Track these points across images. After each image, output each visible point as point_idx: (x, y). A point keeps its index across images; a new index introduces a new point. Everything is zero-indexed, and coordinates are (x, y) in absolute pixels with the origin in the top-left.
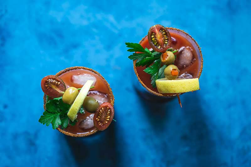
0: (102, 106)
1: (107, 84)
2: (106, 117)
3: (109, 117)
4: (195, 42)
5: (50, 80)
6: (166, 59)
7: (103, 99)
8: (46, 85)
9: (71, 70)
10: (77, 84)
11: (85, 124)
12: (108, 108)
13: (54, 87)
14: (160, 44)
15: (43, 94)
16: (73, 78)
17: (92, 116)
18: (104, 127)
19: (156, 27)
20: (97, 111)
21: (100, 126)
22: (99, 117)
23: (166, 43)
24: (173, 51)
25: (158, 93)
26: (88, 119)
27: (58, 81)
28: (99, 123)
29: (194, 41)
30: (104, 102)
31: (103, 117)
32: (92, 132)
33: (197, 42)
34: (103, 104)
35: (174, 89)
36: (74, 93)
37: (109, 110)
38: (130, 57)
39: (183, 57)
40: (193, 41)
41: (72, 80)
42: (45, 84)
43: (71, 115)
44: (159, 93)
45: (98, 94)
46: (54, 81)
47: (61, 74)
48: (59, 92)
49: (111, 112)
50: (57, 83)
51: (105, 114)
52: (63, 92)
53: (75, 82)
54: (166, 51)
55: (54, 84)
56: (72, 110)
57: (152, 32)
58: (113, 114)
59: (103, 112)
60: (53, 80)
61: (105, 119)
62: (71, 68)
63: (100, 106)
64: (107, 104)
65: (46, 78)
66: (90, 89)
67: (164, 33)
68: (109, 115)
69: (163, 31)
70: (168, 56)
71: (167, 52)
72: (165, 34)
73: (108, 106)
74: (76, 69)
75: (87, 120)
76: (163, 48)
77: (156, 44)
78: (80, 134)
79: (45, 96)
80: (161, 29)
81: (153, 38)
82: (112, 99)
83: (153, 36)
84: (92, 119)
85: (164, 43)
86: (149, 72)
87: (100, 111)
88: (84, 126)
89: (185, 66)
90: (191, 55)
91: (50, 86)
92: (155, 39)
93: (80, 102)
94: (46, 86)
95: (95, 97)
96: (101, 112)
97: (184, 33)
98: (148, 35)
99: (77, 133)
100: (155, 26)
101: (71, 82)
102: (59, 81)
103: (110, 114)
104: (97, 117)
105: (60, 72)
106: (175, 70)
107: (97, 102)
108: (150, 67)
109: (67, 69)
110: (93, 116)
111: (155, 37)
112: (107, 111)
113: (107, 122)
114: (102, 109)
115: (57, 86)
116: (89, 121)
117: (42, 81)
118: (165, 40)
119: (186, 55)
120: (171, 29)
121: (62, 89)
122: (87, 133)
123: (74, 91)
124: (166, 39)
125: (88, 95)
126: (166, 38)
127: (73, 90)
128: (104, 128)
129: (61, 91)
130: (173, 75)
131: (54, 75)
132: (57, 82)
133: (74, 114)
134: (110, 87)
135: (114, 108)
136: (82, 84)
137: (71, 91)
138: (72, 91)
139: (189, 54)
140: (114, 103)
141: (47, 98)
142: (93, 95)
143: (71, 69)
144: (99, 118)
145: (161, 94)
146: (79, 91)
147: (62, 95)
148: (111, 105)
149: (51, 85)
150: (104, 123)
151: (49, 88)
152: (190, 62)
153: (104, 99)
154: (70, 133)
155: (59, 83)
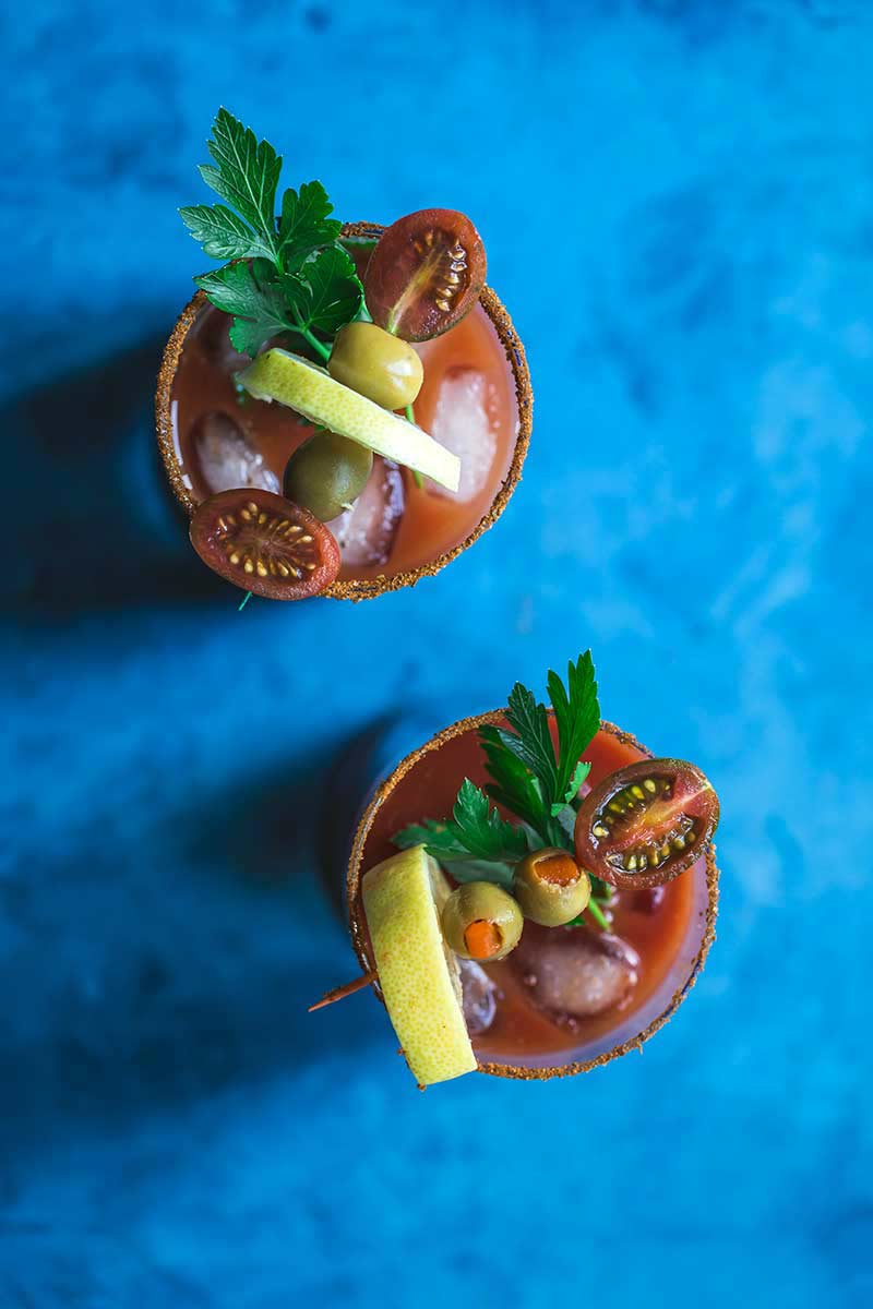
0: (321, 533)
1: (438, 561)
2: (265, 558)
3: (263, 572)
4: (667, 1013)
5: (460, 256)
6: (544, 882)
7: (362, 536)
8: (435, 235)
9: (515, 372)
10: (438, 398)
11: (226, 447)
12: (312, 567)
13: (422, 278)
14: (616, 836)
15: (386, 220)
16: (468, 377)
17: (270, 483)
18: (209, 545)
19: (704, 796)
20: (291, 507)
21: (215, 525)
22: (262, 519)
23: (632, 864)
24: (603, 909)
25: (362, 873)
26: (249, 463)
27: (453, 302)
28: (231, 520)
29: (671, 1008)
30: (343, 545)
31: (262, 542)
32: (181, 481)
33: (667, 1020)
34: (333, 542)
35: (396, 953)
36: (391, 386)
37: (297, 573)
38: (520, 692)
39: (579, 963)
40: (670, 1002)
41: (456, 371)
42: (437, 230)
43: (272, 371)
44: (360, 877)
45: (389, 513)
46: (455, 279)
47: (492, 315)
48: (397, 307)
49: (292, 580)
50: (442, 297)
51: (279, 553)
52: (394, 328)
53: (446, 387)
54: (586, 869)
55: (439, 280)
56: (303, 374)
57: (671, 780)
58: (281, 596)
59: (286, 540)
60: (461, 275)
61: (249, 551)
62: (526, 368)
63: (321, 522)
64: (332, 563)
65: (470, 238)
66: (413, 472)
67: (681, 841)
68: (273, 572)
69: (693, 837)
70: (564, 885)
71: (584, 877)
72: (673, 845)
73: (319, 564)
74: (520, 394)
75: (247, 454)
76: (600, 854)
77: (613, 814)
78: (170, 419)
79: (371, 231)
80: (698, 822)
81: (645, 791)
82: (356, 589)
83: (650, 785)
84: (249, 481)
85: (627, 855)
86: (461, 809)
87: (295, 523)
88: (212, 442)
89: (533, 980)
90: (598, 1007)
91: (428, 258)
92: (639, 801)
93: (345, 418)
94: (430, 237)
95: (372, 494)
96: (287, 528)
97: (703, 944)
98: (653, 761)
99: (175, 404)
100: (709, 785)
101: (446, 369)
102: (453, 305)
103: (277, 579)
104: (261, 510)
105: (503, 309)
106: (499, 938)
107: (344, 509)
108: (492, 810)
109: (521, 347)
110: (266, 489)
111: (649, 800)
112: (295, 560)
113: (235, 559)
114: (305, 532)
115: (429, 296)
116: (239, 469)
117: (455, 216)
118: (647, 852)
119: (590, 979)
120: (709, 873)
121: (414, 322)
122: (176, 455)
123: (398, 384)
124: (649, 859)
125: (378, 457)
126: (656, 860)
127: (407, 380)
128: (205, 549)
129: (399, 316)
130: (470, 934)
131: (483, 280)
132: (448, 293)
133: (278, 386)
134: (423, 577)
135: (310, 598)
136: (435, 428)
137: (403, 367)
138: (399, 373)
139: (598, 996)
140: (338, 597)
141: (362, 240)
142: (380, 486)
143: (521, 367)
144: (257, 518)
145: (359, 889)
146: (401, 412)
147: (380, 320)
148: (328, 581)
149: (433, 261)
150: (230, 547)
151: (416, 250)
152: (559, 1004)
153: (364, 543)
154: (176, 362)
155: (444, 306)
